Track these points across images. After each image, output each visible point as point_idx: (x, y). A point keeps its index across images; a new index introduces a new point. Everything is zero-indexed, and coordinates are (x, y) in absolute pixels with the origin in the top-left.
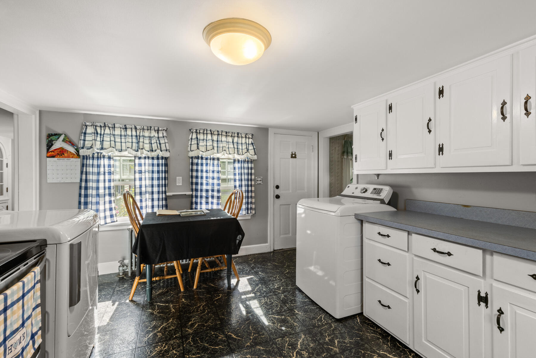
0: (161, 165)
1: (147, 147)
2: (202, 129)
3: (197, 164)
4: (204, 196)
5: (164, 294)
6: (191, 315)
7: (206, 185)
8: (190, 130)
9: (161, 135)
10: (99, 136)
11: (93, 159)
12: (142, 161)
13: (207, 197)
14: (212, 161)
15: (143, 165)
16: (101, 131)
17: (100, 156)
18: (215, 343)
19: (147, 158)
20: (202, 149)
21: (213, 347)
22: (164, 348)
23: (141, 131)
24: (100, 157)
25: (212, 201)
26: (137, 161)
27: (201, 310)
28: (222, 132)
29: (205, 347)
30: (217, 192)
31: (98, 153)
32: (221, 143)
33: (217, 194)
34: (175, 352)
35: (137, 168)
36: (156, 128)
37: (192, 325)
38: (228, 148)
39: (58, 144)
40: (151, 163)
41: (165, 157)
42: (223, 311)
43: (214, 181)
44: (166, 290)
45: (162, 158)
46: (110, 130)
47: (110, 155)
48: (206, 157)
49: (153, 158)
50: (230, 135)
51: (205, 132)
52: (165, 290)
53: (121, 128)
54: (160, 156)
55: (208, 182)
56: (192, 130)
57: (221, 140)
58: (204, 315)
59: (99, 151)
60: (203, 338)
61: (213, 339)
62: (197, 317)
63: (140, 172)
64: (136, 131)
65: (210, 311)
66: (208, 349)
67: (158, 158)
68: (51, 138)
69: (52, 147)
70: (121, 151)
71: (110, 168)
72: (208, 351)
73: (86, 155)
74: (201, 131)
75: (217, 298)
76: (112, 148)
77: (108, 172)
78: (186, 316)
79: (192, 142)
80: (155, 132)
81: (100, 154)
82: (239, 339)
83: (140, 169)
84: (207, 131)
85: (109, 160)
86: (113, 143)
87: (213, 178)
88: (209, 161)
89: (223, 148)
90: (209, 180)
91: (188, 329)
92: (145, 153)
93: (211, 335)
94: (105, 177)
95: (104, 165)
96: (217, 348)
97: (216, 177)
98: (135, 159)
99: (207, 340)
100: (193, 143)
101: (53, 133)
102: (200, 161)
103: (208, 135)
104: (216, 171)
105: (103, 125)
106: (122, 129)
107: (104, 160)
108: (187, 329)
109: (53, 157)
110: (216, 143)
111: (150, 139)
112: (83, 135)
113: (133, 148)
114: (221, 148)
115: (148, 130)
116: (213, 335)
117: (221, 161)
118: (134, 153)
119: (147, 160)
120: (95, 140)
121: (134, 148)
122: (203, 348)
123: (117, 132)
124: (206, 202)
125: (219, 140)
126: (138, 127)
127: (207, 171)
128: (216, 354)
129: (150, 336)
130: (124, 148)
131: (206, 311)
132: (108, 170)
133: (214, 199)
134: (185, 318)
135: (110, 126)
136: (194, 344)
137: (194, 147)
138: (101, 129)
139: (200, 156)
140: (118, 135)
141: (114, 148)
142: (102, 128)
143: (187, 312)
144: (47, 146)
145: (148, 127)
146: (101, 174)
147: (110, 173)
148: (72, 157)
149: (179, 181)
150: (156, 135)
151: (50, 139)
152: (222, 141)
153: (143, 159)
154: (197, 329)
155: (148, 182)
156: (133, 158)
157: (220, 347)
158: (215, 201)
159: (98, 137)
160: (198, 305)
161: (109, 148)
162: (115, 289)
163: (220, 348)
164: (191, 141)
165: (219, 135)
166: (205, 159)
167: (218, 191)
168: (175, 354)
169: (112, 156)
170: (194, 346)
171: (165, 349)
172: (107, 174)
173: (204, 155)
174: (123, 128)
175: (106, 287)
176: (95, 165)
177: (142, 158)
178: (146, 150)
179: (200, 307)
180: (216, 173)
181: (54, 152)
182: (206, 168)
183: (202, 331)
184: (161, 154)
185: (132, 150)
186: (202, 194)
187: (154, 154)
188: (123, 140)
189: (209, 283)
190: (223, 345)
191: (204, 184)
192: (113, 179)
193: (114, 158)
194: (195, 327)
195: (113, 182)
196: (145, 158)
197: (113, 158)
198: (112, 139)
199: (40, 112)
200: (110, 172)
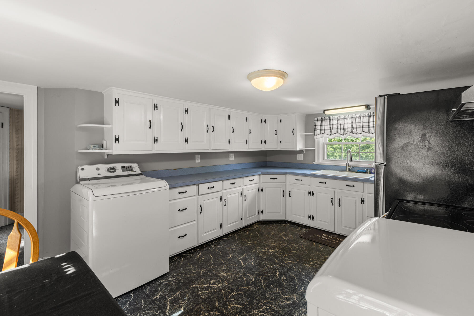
82: (278, 270)
134: (286, 310)
136: (302, 287)
170: (303, 286)
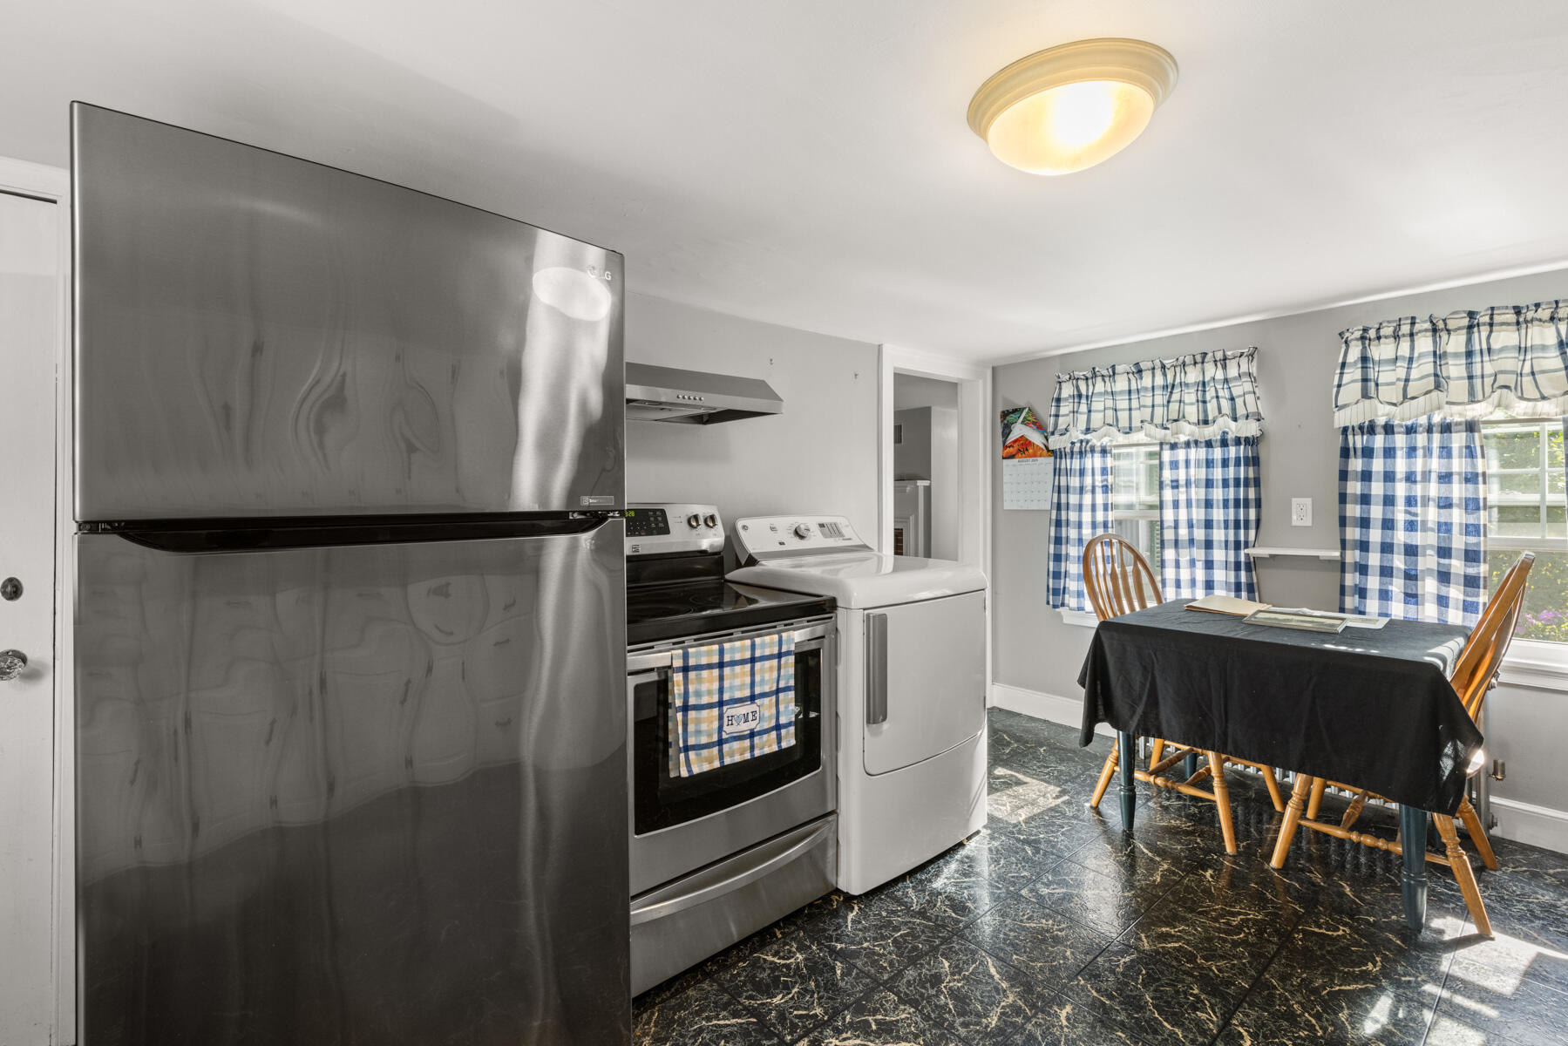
0: (1232, 463)
1: (1192, 412)
2: (1389, 322)
3: (1368, 453)
4: (1398, 569)
5: (1178, 833)
6: (1190, 916)
7: (1406, 529)
8: (1340, 334)
9: (1233, 372)
10: (1084, 401)
11: (1072, 458)
12: (1181, 454)
13: (1413, 572)
14: (1436, 437)
15: (1182, 465)
16: (1088, 390)
17: (1085, 447)
18: (1175, 1014)
19: (1192, 445)
20: (1390, 393)
21: (1157, 1015)
22: (1057, 930)
23: (1178, 369)
24: (1086, 451)
25: (1443, 593)
26: (1167, 455)
27: (1227, 924)
28: (1492, 315)
29: (1140, 999)
30: (1466, 560)
31: (1081, 441)
32: (1486, 358)
33: (1465, 565)
34: (1068, 953)
35: (1167, 475)
36: (1219, 355)
37: (1165, 937)
38: (1533, 373)
39: (1019, 430)
40: (1205, 458)
41: (1247, 439)
42: (1293, 968)
43: (1451, 515)
44: (1191, 828)
45: (1238, 441)
46: (1105, 382)
47: (1105, 444)
48: (1409, 423)
49: (1209, 444)
50: (1545, 314)
51: (1405, 329)
52: (1189, 827)
53: (1128, 373)
54: (1231, 436)
55: (1414, 518)
56: (1347, 335)
57: (1485, 346)
58: (1225, 941)
59: (1082, 437)
60: (1159, 979)
61: (1179, 1003)
62: (1196, 930)
63: (1175, 484)
64: (1165, 375)
65: (1253, 945)
66: (1141, 1008)
67: (1224, 443)
68: (1007, 417)
69: (1011, 435)
70: (1130, 430)
71: (1105, 477)
72: (1137, 1013)
73: (1060, 449)
74: (1387, 330)
75: (1317, 930)
76: (1108, 427)
77: (1103, 486)
78: (1175, 909)
79: (1345, 376)
80: (1216, 365)
81: (1084, 444)
83: (1174, 478)
84: (1413, 324)
85: (1104, 457)
86: (1110, 413)
87: (1445, 504)
88: (1421, 439)
89: (1495, 381)
90: (1419, 512)
91: (1146, 937)
92: (1187, 431)
93: (1185, 993)
94: (1094, 499)
95: (1093, 469)
96: (1165, 1027)
97: (1460, 499)
98: (1161, 449)
99: (1162, 991)
100: (1346, 378)
101: (1010, 409)
102: (1379, 441)
103: (1416, 337)
104: (1459, 474)
105: (1089, 375)
106: (1131, 376)
107: (1092, 456)
108: (1143, 935)
109: (1012, 457)
110: (1464, 361)
111: (1200, 388)
112: (1053, 404)
113: (1155, 421)
114: (1488, 381)
115: (1195, 363)
116: (1192, 995)
117: (1484, 431)
118: (1160, 433)
119: (1193, 450)
120: (1074, 412)
121: (1158, 420)
122: (1134, 997)
123: (1121, 384)
124: (1407, 595)
125: (1477, 347)
126: (1167, 362)
127: (1410, 478)
128: (1147, 1034)
129: (1057, 891)
130: (1136, 423)
131: (1241, 936)
132: (1102, 482)
133: (1451, 585)
135: (1104, 372)
137: (1352, 391)
138: (1088, 385)
139: (1381, 421)
140: (1121, 392)
141: (1111, 425)
142: (1090, 382)
143: (1185, 903)
144: (1003, 436)
145: (1194, 356)
146: (1086, 492)
147: (1106, 489)
148: (1040, 456)
149: (1301, 512)
150: (1220, 375)
151: (1006, 422)
152: (1489, 350)
153: (1182, 448)
154: (1167, 952)
155: (1198, 514)
156: (1157, 448)
157: (1177, 1030)
158: (1455, 593)
159: (1081, 405)
160: (1234, 907)
161: (1101, 428)
162: (1088, 770)
163: (1177, 1034)
164: (1342, 374)
165: (1476, 329)
166: (1403, 430)
167: (1471, 556)
168: (1065, 958)
169: (1110, 446)
171: (1057, 935)
172: (1099, 491)
173: (1401, 415)
174: (1133, 373)
175: (1076, 759)
176: (1075, 470)
177: (1179, 446)
178: (1189, 423)
179: (1234, 914)
180: (1460, 483)
181: (1013, 447)
182: (1409, 465)
183: (1173, 966)
184: (1235, 429)
185: (1153, 427)
186: (1392, 560)
187: (1211, 432)
188: (1135, 404)
189: (1341, 879)
190: (1190, 1037)
191: (1400, 525)
192: (1112, 504)
193: (1114, 451)
194: (1169, 945)
195: (1112, 510)
196: (1188, 445)
197: (1110, 453)
198: (1110, 403)
199: (994, 369)
200: (1107, 486)
